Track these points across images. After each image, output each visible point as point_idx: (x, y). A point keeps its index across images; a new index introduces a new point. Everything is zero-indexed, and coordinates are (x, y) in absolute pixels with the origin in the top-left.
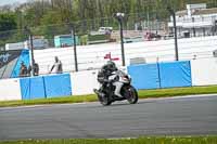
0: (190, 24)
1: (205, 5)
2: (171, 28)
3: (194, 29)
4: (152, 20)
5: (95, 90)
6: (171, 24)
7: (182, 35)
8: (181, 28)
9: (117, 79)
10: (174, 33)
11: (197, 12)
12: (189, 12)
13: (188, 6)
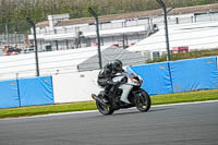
0: (52, 37)
1: (67, 16)
2: (31, 41)
3: (57, 42)
4: (11, 32)
5: (93, 96)
6: (31, 37)
7: (44, 48)
8: (42, 41)
9: (125, 80)
10: (34, 46)
11: (59, 23)
12: (51, 23)
13: (50, 17)
